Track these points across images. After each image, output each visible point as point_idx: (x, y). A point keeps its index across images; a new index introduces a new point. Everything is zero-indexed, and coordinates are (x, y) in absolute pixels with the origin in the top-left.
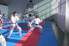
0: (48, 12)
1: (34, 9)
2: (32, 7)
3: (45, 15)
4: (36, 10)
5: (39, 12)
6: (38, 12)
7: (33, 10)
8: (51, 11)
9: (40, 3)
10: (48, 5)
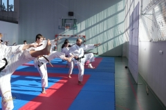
0: (109, 39)
1: (79, 30)
2: (73, 27)
3: (103, 44)
4: (83, 34)
5: (91, 37)
6: (87, 38)
7: (75, 33)
8: (118, 36)
9: (92, 18)
10: (110, 22)
